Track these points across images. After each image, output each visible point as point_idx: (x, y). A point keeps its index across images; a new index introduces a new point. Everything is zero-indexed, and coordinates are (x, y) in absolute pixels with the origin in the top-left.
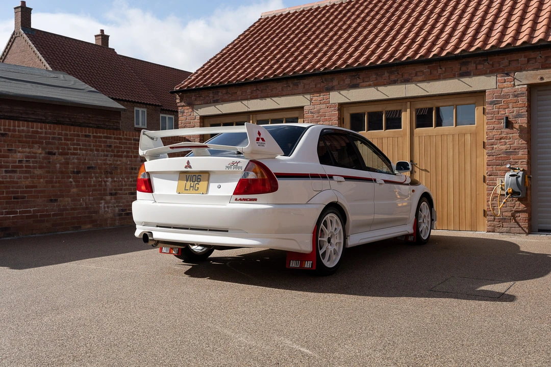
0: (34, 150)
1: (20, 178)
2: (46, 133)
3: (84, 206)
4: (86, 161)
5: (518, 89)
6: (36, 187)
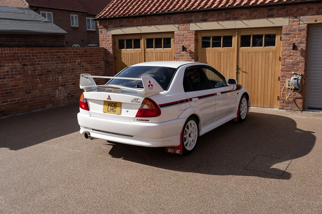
0: (14, 64)
1: (8, 82)
2: (21, 53)
3: (47, 94)
4: (46, 68)
5: (301, 26)
6: (18, 86)
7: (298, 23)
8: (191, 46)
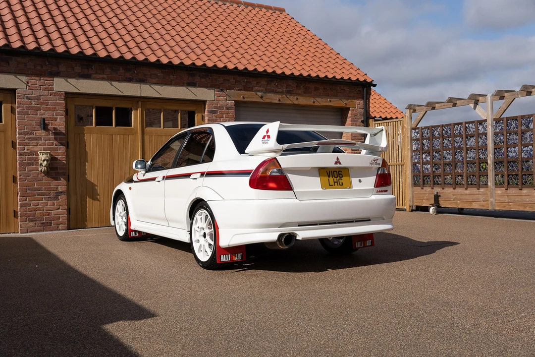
7: (225, 98)
8: (58, 120)
